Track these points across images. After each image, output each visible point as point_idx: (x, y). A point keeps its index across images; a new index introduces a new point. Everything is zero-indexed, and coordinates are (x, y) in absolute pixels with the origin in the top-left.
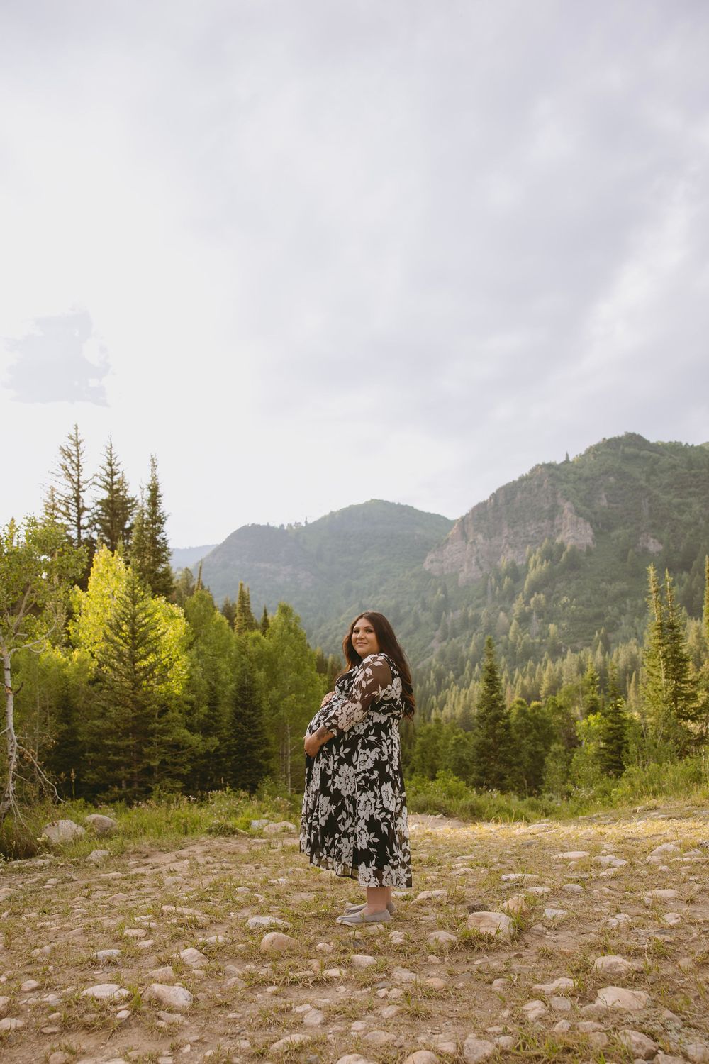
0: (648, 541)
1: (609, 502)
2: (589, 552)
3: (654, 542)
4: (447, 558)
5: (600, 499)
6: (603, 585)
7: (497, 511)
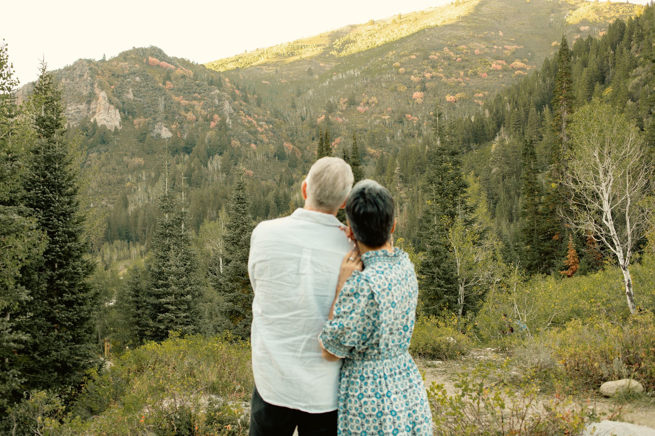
0: (161, 129)
1: (135, 96)
2: (116, 132)
3: (165, 130)
5: (128, 92)
6: (125, 158)
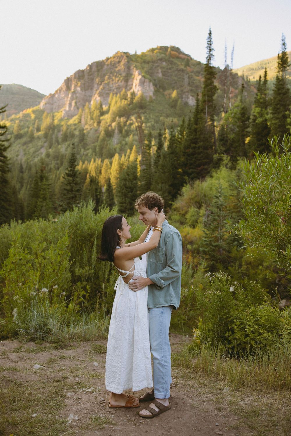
0: (188, 98)
1: (163, 75)
3: (192, 99)
4: (55, 102)
5: (158, 73)
6: (161, 118)
7: (91, 75)
